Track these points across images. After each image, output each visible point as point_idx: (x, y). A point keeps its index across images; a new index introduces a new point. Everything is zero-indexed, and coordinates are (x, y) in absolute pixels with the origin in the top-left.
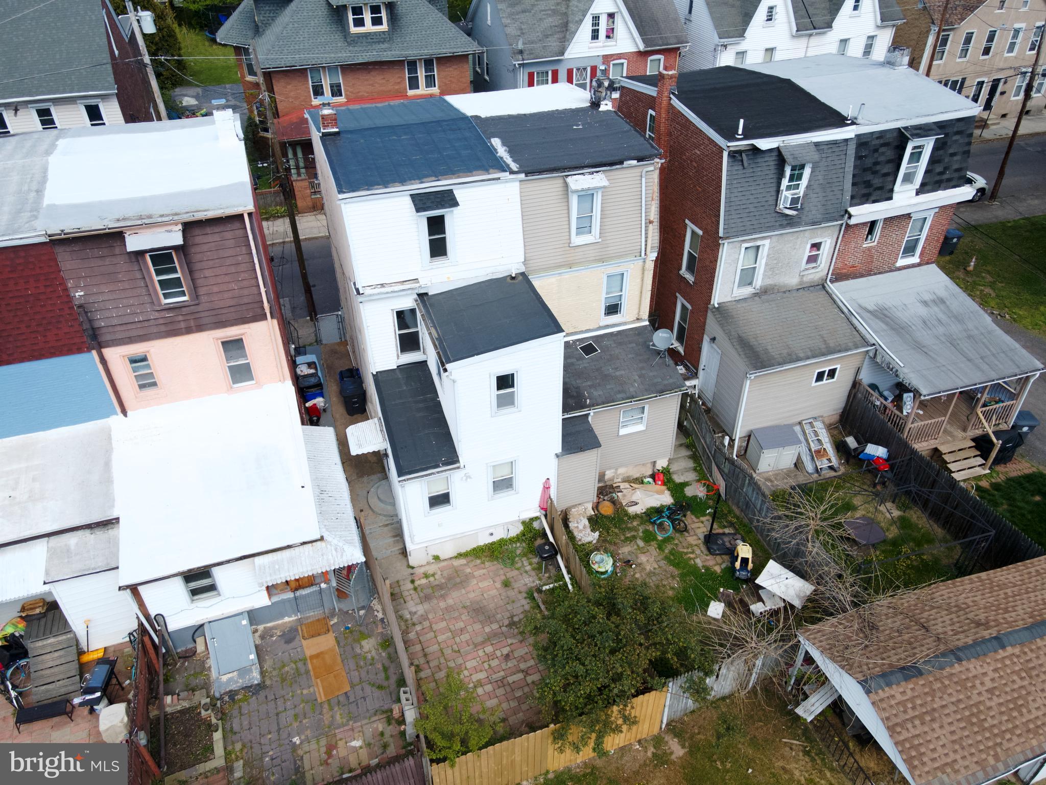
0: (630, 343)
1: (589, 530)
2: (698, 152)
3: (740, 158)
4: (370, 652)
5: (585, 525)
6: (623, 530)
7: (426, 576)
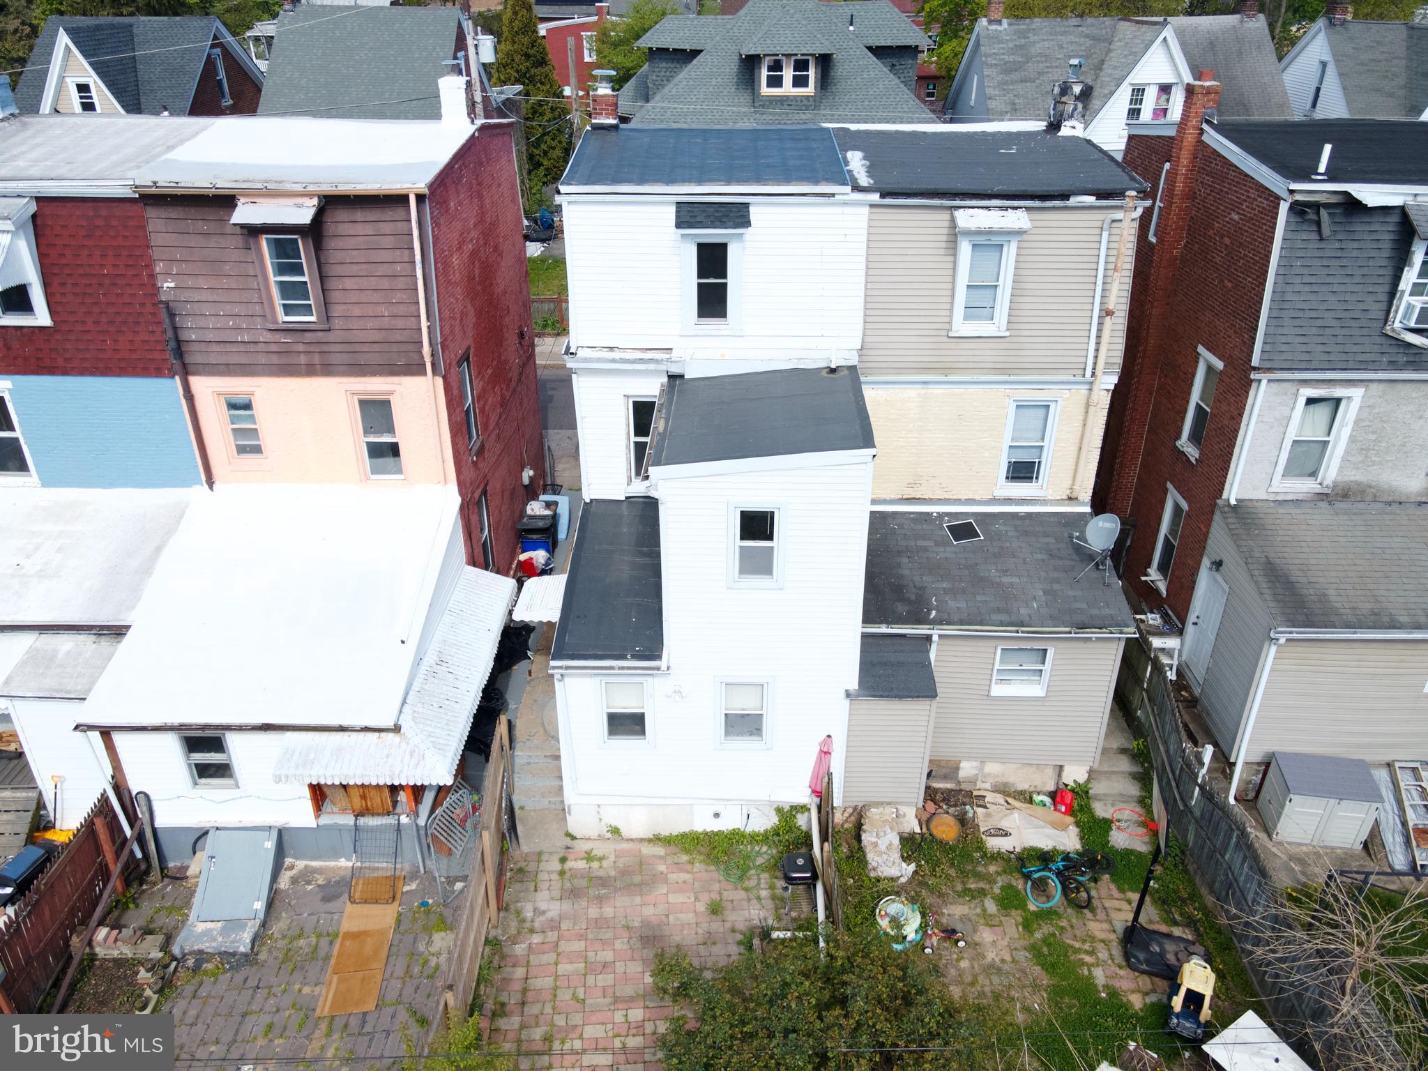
0: (1046, 535)
1: (896, 855)
2: (1236, 217)
3: (1314, 217)
4: (438, 954)
5: (891, 844)
6: (964, 875)
7: (589, 857)
